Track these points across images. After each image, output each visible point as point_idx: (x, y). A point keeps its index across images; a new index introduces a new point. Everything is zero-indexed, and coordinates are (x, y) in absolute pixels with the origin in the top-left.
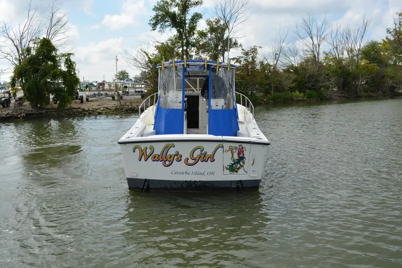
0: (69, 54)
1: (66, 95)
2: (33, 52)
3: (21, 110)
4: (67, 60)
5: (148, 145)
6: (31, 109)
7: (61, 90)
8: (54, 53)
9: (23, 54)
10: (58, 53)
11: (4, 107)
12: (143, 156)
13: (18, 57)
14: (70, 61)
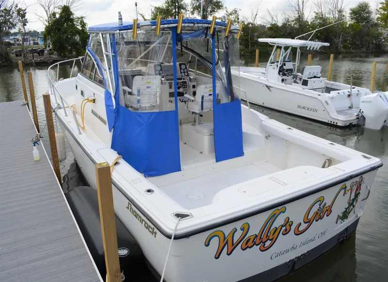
0: (82, 17)
1: (80, 47)
2: (58, 16)
3: (50, 57)
4: (81, 22)
5: (238, 225)
6: (57, 57)
7: (77, 44)
8: (71, 17)
9: (50, 17)
10: (74, 16)
11: (40, 55)
12: (228, 246)
13: (47, 19)
14: (83, 22)
